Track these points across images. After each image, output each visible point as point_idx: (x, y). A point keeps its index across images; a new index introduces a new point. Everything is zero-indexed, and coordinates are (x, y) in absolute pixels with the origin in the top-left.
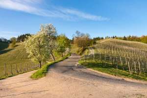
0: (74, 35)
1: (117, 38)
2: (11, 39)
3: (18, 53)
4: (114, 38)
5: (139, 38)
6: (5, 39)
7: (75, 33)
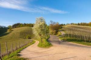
0: (49, 23)
1: (74, 24)
2: (9, 26)
3: (14, 35)
4: (72, 24)
5: (88, 24)
6: (5, 27)
7: (50, 22)
